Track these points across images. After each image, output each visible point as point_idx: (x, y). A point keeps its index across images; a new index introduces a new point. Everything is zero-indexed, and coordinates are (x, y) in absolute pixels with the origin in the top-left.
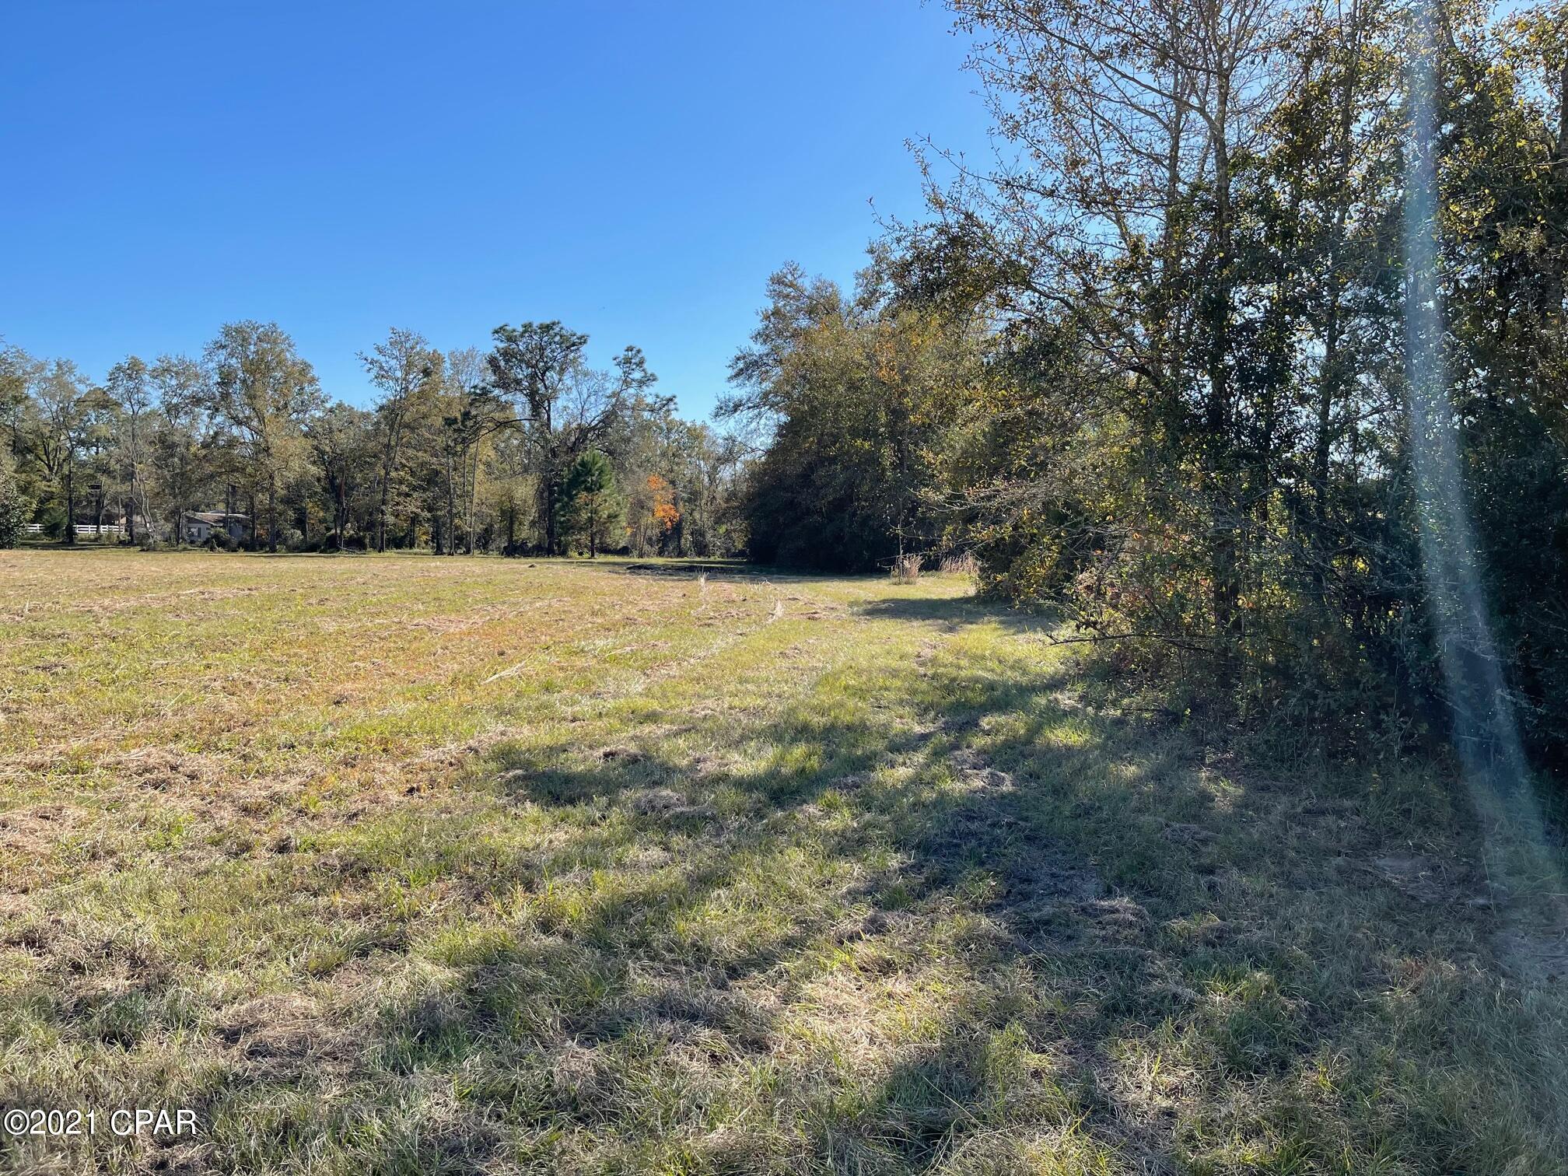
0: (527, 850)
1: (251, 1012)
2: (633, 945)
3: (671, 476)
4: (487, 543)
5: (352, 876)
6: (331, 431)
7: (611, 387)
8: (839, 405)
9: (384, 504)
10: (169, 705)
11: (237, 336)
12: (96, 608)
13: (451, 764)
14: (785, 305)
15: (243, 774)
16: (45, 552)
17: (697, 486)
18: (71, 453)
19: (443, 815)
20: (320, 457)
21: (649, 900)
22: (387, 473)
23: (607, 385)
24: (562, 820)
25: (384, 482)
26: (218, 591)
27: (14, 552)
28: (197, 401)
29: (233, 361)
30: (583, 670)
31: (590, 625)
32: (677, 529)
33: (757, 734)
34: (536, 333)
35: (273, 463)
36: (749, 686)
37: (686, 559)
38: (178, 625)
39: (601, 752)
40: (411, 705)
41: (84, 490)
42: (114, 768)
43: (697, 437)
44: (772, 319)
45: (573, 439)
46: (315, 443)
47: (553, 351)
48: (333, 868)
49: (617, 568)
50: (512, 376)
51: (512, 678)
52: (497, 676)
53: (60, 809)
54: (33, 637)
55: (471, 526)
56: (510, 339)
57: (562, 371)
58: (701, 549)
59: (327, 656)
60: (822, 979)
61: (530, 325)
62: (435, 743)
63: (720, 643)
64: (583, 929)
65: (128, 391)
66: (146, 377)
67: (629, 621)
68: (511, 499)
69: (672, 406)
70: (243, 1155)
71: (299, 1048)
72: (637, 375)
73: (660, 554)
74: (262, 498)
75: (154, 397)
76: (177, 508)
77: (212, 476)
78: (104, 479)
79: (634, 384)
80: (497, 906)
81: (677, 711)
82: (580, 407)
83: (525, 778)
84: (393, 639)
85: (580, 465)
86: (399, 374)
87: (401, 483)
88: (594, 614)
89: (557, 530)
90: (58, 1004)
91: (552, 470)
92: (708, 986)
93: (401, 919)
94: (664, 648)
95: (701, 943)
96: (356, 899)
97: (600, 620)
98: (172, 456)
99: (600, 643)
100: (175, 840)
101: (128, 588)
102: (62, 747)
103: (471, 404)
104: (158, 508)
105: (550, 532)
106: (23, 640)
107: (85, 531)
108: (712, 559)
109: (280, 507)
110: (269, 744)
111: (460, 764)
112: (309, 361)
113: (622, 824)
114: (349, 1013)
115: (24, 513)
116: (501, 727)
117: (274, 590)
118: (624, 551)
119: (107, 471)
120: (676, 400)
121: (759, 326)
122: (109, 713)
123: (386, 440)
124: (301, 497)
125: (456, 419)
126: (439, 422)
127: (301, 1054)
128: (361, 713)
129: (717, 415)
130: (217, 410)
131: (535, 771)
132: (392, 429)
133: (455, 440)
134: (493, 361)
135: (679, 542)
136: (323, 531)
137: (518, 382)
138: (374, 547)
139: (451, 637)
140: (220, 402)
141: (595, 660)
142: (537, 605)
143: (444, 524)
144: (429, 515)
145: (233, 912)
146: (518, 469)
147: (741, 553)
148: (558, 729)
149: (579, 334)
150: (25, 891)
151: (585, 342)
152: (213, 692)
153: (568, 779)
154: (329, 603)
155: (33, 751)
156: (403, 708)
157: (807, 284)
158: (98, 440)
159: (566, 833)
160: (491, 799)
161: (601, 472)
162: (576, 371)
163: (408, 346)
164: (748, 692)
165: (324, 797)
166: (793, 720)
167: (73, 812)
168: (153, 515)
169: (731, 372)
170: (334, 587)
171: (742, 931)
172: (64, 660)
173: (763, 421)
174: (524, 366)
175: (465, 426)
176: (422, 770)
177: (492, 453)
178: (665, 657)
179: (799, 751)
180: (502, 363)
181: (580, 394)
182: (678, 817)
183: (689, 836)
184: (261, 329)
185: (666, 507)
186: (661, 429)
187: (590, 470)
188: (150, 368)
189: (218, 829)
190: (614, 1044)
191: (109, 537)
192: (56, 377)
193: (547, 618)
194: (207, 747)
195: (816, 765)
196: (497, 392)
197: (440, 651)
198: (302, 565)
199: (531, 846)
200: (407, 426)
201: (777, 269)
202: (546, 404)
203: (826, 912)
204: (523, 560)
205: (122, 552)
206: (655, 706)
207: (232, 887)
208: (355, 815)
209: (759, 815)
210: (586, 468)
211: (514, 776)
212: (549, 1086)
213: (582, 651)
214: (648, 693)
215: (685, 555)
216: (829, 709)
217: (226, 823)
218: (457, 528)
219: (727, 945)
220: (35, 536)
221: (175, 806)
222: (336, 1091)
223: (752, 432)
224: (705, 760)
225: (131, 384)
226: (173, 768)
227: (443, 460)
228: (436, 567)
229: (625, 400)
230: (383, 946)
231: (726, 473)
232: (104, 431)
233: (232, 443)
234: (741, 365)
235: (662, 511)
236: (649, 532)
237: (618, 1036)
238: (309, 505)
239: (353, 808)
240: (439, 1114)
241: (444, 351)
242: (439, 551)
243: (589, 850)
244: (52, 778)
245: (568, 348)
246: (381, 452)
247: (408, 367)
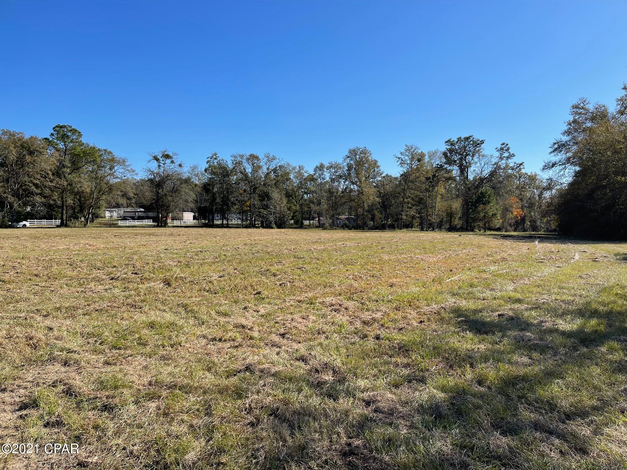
0: (469, 350)
1: (374, 395)
2: (520, 397)
3: (520, 197)
4: (441, 226)
5: (403, 352)
6: (384, 185)
7: (494, 160)
8: (608, 161)
9: (402, 211)
10: (336, 283)
11: (353, 152)
12: (312, 249)
13: (435, 313)
14: (579, 118)
15: (362, 309)
16: (295, 230)
17: (533, 201)
18: (302, 196)
19: (434, 333)
20: (380, 195)
21: (524, 379)
22: (404, 200)
23: (493, 160)
24: (482, 340)
25: (402, 203)
26: (348, 244)
27: (286, 230)
28: (340, 177)
29: (352, 162)
30: (486, 279)
31: (487, 260)
32: (523, 220)
33: (571, 312)
34: (462, 141)
35: (364, 198)
36: (564, 291)
37: (527, 233)
38: (337, 256)
39: (497, 313)
40: (418, 289)
41: (306, 209)
42: (322, 303)
43: (533, 179)
44: (572, 124)
45: (477, 183)
46: (378, 189)
47: (470, 148)
48: (395, 348)
49: (496, 237)
50: (452, 159)
51: (456, 281)
52: (450, 279)
53: (308, 316)
54: (295, 258)
55: (434, 219)
56: (452, 144)
57: (473, 156)
58: (534, 228)
59: (386, 268)
60: (614, 427)
61: (460, 138)
62: (428, 304)
63: (548, 270)
64: (495, 387)
65: (319, 175)
66: (325, 170)
67: (504, 259)
68: (451, 208)
69: (522, 167)
70: (376, 447)
71: (391, 412)
72: (506, 155)
73: (515, 230)
74: (360, 210)
75: (327, 176)
76: (334, 214)
77: (344, 203)
78: (312, 205)
79: (505, 159)
80: (459, 371)
81: (529, 299)
82: (480, 170)
83: (465, 321)
84: (409, 263)
85: (480, 194)
86: (408, 162)
87: (408, 203)
88: (488, 256)
89: (470, 220)
90: (312, 382)
91: (468, 196)
92: (557, 421)
93: (422, 370)
94: (521, 271)
95: (551, 401)
96: (405, 361)
97: (491, 258)
98: (332, 196)
99: (492, 268)
100: (343, 330)
101: (321, 242)
102: (306, 295)
103: (436, 172)
104: (328, 214)
105: (467, 222)
106: (292, 259)
107: (306, 222)
108: (540, 233)
109: (366, 213)
110: (369, 299)
111: (439, 313)
112: (377, 160)
113: (509, 345)
114: (407, 403)
115: (289, 217)
116: (454, 300)
117: (366, 244)
118: (499, 229)
119: (313, 203)
120: (523, 164)
121: (566, 128)
122: (319, 285)
123: (403, 187)
124: (373, 210)
125: (430, 177)
126: (423, 179)
127: (392, 415)
128: (399, 291)
129: (543, 169)
130: (346, 180)
131: (469, 319)
132: (405, 183)
133: (429, 186)
134: (445, 154)
135: (524, 225)
136: (380, 222)
137: (455, 161)
138: (398, 228)
139: (431, 263)
140: (347, 177)
141: (490, 275)
142: (464, 251)
143: (424, 219)
144: (419, 215)
145: (364, 359)
146: (454, 196)
147: (554, 230)
148: (478, 303)
149: (481, 140)
150: (300, 343)
151: (483, 143)
152: (350, 279)
153: (484, 324)
154: (385, 249)
155: (298, 296)
156: (415, 289)
157: (591, 107)
158: (310, 192)
159: (485, 346)
160: (452, 329)
161: (489, 196)
162: (479, 155)
163: (412, 151)
164: (564, 293)
165: (389, 321)
166: (589, 308)
167: (312, 317)
168: (326, 217)
169: (551, 150)
170: (386, 243)
171: (571, 400)
172: (305, 266)
173: (567, 170)
174: (457, 155)
175: (434, 180)
176: (424, 314)
177: (443, 191)
178: (522, 276)
179: (593, 322)
180: (449, 154)
181: (481, 164)
182: (535, 345)
183: (541, 354)
184: (361, 149)
185: (518, 210)
186: (516, 177)
187: (485, 195)
188: (326, 166)
189: (356, 328)
190: (515, 437)
191: (313, 225)
192: (299, 171)
193: (468, 257)
194: (350, 299)
195: (603, 329)
196: (446, 166)
197: (427, 268)
198: (374, 235)
199: (471, 349)
200: (411, 181)
201: (575, 102)
202: (466, 169)
203: (613, 397)
204: (456, 233)
205: (317, 230)
206: (519, 296)
207: (362, 350)
208: (401, 329)
209: (575, 349)
210: (483, 195)
211: (461, 320)
212: (488, 448)
213: (484, 271)
214: (515, 290)
215: (527, 231)
216: (608, 304)
217: (358, 326)
218: (430, 220)
219: (565, 404)
220: (292, 224)
221: (342, 318)
222: (405, 431)
223: (561, 176)
224: (545, 322)
225: (320, 172)
226: (340, 305)
227: (425, 194)
228: (422, 236)
229: (500, 166)
230: (416, 380)
231: (547, 195)
232: (313, 189)
233: (351, 191)
234: (556, 146)
235: (516, 212)
236: (510, 221)
237: (517, 434)
238: (376, 212)
239: (401, 326)
240: (444, 448)
241: (425, 152)
242: (422, 230)
243: (495, 354)
244: (304, 306)
245: (476, 146)
246: (401, 192)
247: (412, 159)
